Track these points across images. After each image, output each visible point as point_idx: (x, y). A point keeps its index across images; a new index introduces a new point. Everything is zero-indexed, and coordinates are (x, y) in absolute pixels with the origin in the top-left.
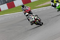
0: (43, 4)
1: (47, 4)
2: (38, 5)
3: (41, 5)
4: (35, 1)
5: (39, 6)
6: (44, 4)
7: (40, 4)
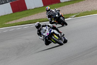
0: (17, 20)
1: (24, 20)
2: (8, 21)
3: (14, 22)
4: (5, 15)
5: (10, 23)
6: (19, 21)
7: (13, 20)
